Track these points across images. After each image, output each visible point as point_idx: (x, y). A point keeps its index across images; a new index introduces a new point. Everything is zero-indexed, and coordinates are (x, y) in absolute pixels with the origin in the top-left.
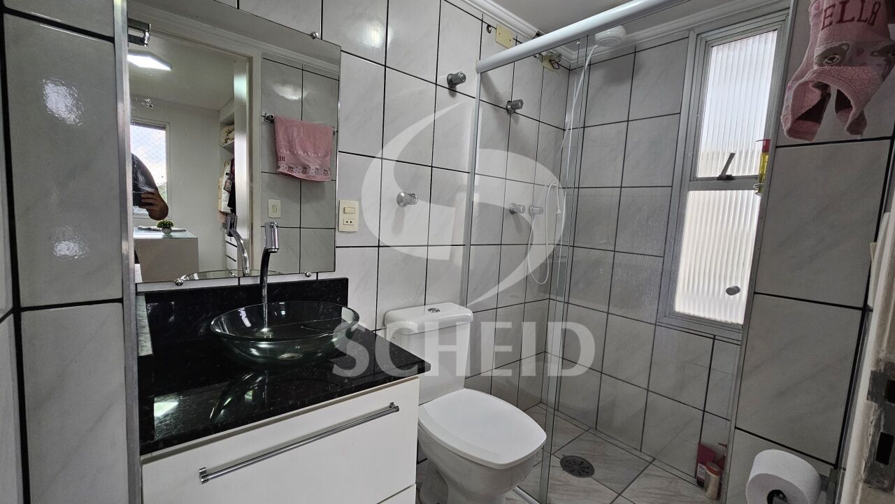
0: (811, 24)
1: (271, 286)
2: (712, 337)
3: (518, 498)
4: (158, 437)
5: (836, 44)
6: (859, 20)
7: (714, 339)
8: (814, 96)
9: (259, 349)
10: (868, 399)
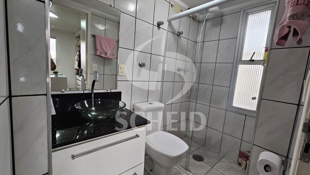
0: (286, 6)
1: (95, 94)
2: (245, 115)
3: (178, 168)
4: (57, 143)
5: (295, 12)
6: (303, 4)
7: (246, 115)
8: (286, 31)
9: (91, 115)
10: (302, 132)
